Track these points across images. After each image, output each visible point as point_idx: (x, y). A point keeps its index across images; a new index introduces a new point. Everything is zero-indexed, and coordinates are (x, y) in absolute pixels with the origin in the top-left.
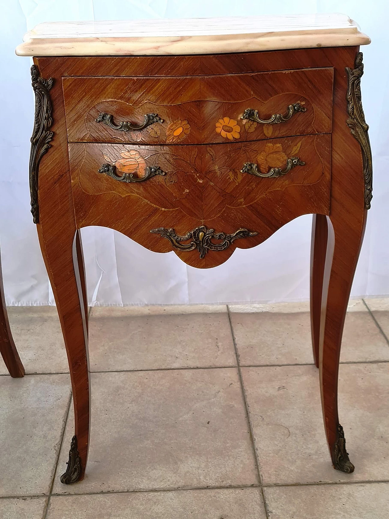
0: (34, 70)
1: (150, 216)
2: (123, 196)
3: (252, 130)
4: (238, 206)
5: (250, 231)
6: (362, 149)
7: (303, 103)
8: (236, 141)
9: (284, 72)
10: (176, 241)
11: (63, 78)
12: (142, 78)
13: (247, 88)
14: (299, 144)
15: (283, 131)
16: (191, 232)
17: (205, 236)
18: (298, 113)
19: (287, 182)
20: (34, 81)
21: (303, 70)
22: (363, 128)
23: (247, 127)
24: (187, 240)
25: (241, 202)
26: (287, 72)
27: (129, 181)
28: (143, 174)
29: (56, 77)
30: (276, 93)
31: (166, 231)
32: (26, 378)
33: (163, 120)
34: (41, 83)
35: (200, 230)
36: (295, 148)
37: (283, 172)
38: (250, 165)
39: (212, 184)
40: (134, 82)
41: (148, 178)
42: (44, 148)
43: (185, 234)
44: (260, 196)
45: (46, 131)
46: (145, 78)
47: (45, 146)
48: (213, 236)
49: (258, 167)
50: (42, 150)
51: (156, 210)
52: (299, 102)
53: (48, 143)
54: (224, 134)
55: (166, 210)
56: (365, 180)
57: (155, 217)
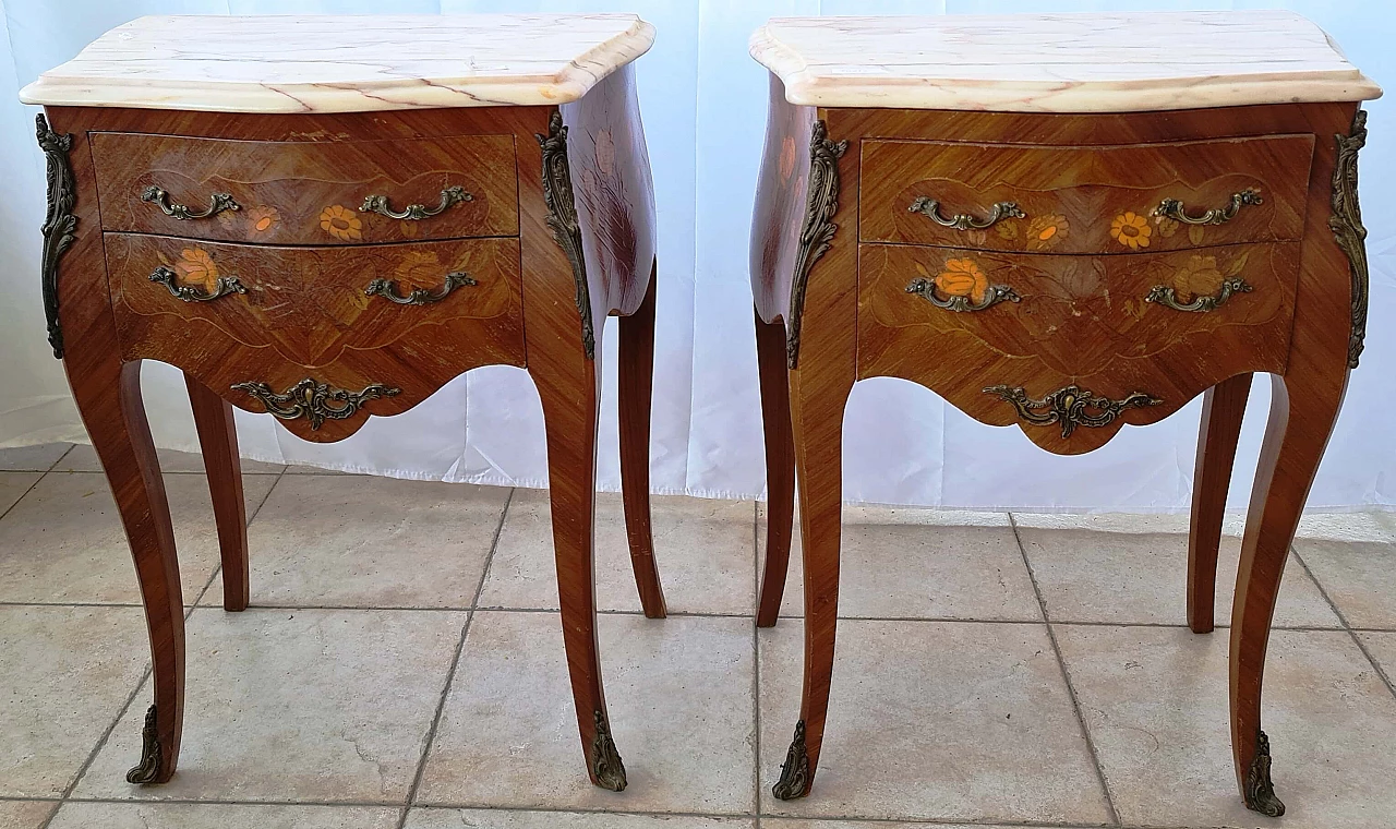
0: (819, 127)
1: (986, 365)
2: (944, 332)
3: (1171, 233)
4: (1136, 355)
5: (1151, 397)
6: (1352, 267)
7: (1257, 191)
8: (1142, 250)
9: (1231, 141)
10: (1025, 408)
11: (863, 141)
12: (997, 146)
13: (1169, 167)
14: (1245, 258)
15: (1221, 236)
16: (1052, 395)
17: (1074, 402)
18: (1248, 207)
19: (1219, 319)
20: (816, 146)
21: (1263, 138)
22: (1358, 233)
23: (1162, 229)
24: (1045, 406)
25: (1141, 350)
26: (1237, 140)
27: (961, 309)
28: (981, 298)
29: (852, 140)
30: (1216, 174)
31: (1010, 392)
32: (669, 621)
33: (1025, 213)
34: (827, 148)
35: (1068, 393)
36: (1237, 264)
37: (1216, 303)
38: (1162, 290)
39: (1096, 318)
40: (983, 152)
41: (991, 306)
42: (819, 251)
43: (1040, 399)
44: (1174, 340)
45: (826, 224)
46: (1001, 146)
47: (822, 247)
48: (1088, 404)
49: (1175, 293)
50: (816, 254)
51: (997, 357)
52: (1251, 188)
53: (826, 242)
54: (1123, 239)
55: (1014, 357)
56: (1353, 320)
57: (994, 368)
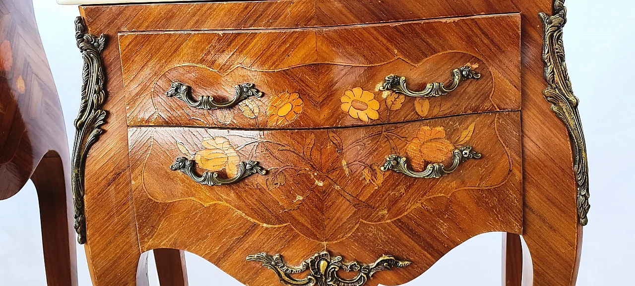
0: (79, 23)
1: (245, 235)
2: (206, 205)
3: (398, 106)
4: (379, 220)
5: (398, 259)
6: (569, 133)
7: (475, 66)
8: (372, 124)
9: (444, 20)
10: (286, 274)
11: (119, 34)
12: (231, 32)
13: (389, 45)
14: (471, 128)
15: (446, 108)
16: (307, 261)
17: (328, 266)
18: (469, 81)
19: (454, 184)
20: (78, 40)
21: (473, 17)
22: (570, 102)
23: (389, 103)
24: (302, 272)
25: (384, 215)
26: (449, 20)
27: (212, 184)
28: (234, 173)
29: (111, 34)
30: (435, 51)
31: (269, 258)
33: (262, 92)
34: (88, 42)
35: (321, 258)
36: (465, 134)
37: (447, 169)
38: (396, 159)
39: (337, 187)
40: (220, 39)
41: (242, 179)
42: (92, 135)
43: (298, 264)
44: (413, 206)
45: (95, 110)
46: (234, 32)
47: (95, 132)
48: (341, 268)
49: (408, 162)
50: (90, 138)
51: (254, 226)
52: (469, 64)
53: (99, 127)
54: (354, 113)
55: (269, 226)
56: (577, 181)
57: (254, 237)
